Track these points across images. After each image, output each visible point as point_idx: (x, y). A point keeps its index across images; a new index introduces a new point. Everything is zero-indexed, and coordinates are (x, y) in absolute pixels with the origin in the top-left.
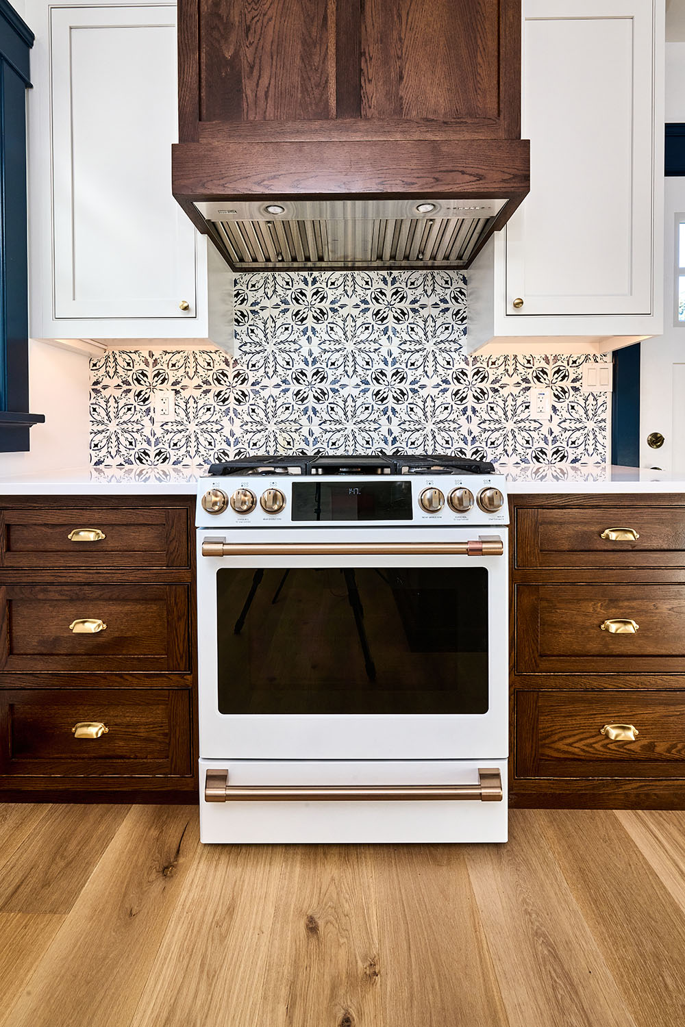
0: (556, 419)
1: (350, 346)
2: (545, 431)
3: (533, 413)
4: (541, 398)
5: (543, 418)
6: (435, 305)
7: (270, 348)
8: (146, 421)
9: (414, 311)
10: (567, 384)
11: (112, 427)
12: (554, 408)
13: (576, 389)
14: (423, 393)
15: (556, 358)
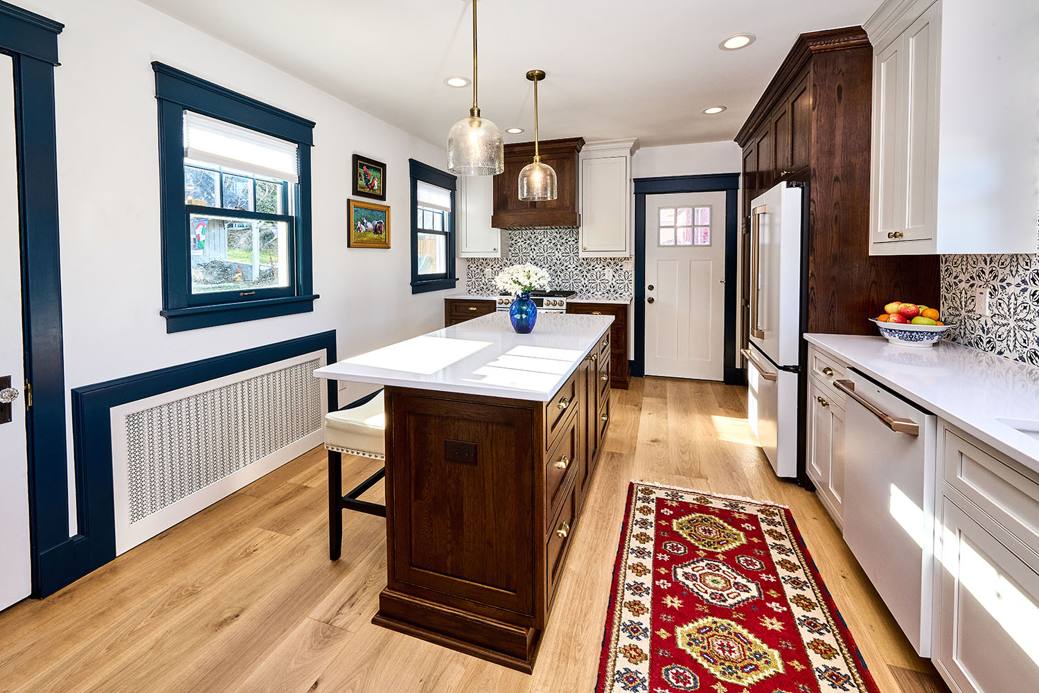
0: (614, 280)
1: (546, 254)
2: (610, 283)
3: (606, 277)
4: (609, 273)
5: (610, 279)
6: (573, 241)
7: (520, 255)
8: (483, 278)
9: (567, 243)
10: (618, 267)
11: (473, 279)
12: (614, 276)
13: (621, 269)
14: (569, 270)
15: (614, 259)
